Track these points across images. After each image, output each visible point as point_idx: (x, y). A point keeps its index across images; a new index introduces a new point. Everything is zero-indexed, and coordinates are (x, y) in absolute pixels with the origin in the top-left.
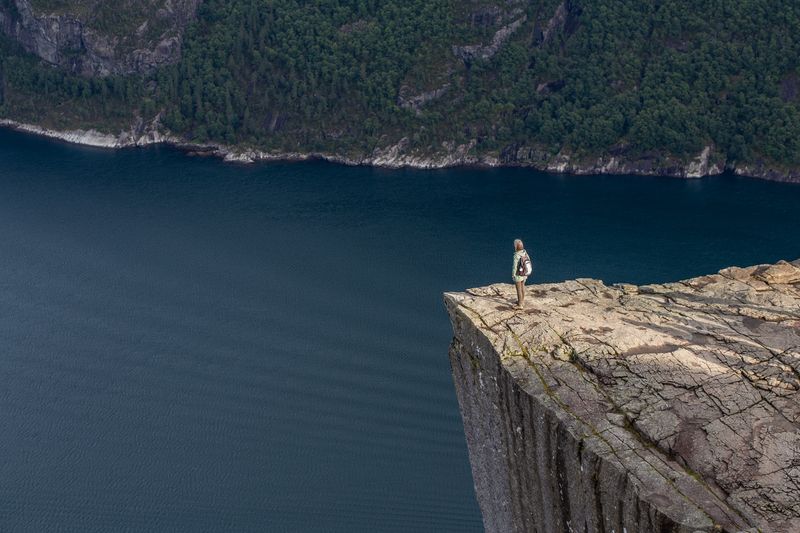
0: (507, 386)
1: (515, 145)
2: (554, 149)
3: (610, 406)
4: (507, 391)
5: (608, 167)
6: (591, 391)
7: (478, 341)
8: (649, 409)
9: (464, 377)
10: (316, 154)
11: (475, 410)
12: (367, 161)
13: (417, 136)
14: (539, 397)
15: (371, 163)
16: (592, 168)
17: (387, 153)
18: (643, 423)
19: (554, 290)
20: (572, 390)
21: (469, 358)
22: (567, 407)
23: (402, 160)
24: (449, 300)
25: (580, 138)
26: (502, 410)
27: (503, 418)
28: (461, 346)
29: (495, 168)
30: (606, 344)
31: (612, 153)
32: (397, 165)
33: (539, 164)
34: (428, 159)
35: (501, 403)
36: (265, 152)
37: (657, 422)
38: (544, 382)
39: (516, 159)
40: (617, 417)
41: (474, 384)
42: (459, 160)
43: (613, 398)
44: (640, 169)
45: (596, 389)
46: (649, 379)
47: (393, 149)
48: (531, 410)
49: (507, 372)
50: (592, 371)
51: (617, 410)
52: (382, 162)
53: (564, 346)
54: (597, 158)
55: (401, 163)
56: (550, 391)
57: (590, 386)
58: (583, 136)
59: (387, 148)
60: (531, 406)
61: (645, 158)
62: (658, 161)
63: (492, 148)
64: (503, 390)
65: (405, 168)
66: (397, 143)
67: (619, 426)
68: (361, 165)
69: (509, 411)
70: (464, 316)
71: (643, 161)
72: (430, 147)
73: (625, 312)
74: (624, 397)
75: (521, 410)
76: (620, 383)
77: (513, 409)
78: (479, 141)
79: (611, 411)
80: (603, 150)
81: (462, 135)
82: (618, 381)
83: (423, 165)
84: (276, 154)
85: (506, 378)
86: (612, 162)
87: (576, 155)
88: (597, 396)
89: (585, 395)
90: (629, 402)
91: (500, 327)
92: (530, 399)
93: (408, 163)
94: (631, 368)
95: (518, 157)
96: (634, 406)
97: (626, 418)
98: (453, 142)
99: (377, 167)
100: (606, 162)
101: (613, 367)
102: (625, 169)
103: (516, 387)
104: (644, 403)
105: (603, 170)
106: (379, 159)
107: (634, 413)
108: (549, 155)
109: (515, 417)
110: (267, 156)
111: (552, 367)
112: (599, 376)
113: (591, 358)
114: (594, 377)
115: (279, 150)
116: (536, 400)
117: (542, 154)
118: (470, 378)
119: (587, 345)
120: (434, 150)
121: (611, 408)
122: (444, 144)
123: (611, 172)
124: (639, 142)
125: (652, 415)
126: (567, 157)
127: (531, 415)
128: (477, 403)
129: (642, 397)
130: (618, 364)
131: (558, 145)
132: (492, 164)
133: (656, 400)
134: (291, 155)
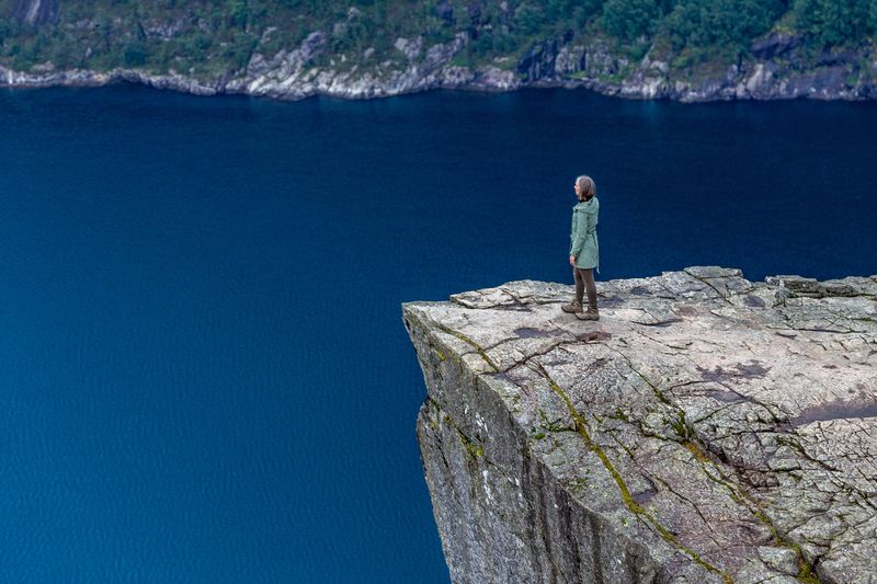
0: (542, 496)
1: (550, 43)
2: (633, 49)
3: (765, 531)
4: (543, 505)
5: (752, 83)
6: (722, 500)
7: (479, 402)
8: (849, 536)
9: (450, 482)
10: (127, 72)
11: (476, 554)
12: (233, 85)
13: (339, 28)
14: (613, 517)
15: (244, 88)
16: (714, 88)
17: (278, 67)
18: (837, 565)
19: (637, 291)
20: (683, 499)
21: (460, 440)
22: (672, 536)
23: (312, 80)
24: (413, 317)
25: (690, 24)
26: (534, 550)
27: (537, 566)
28: (443, 415)
29: (510, 92)
30: (752, 400)
31: (758, 54)
32: (299, 92)
33: (603, 82)
34: (367, 76)
35: (531, 535)
36: (17, 70)
37: (867, 561)
38: (623, 486)
39: (552, 75)
40: (779, 555)
41: (473, 495)
42: (431, 78)
43: (771, 514)
44: (819, 87)
45: (733, 495)
46: (848, 472)
47: (291, 57)
48: (597, 546)
49: (541, 467)
50: (724, 459)
51: (779, 539)
52: (268, 87)
53: (661, 406)
54: (727, 66)
55: (308, 88)
56: (636, 502)
57: (720, 490)
58: (696, 19)
59: (278, 56)
60: (596, 536)
61: (831, 63)
62: (857, 68)
63: (502, 51)
64: (537, 507)
65: (316, 97)
66: (298, 44)
67: (786, 574)
68: (222, 95)
69: (548, 550)
70: (446, 350)
71: (825, 69)
72: (370, 51)
73: (791, 332)
74: (796, 512)
75: (575, 546)
76: (786, 481)
77: (558, 544)
78: (474, 35)
79: (767, 542)
80: (738, 48)
81: (436, 23)
82: (782, 478)
83: (355, 91)
84: (42, 73)
85: (541, 478)
86: (759, 73)
87: (680, 61)
88: (735, 511)
89: (712, 511)
90: (805, 521)
91: (524, 371)
92: (594, 522)
93: (323, 86)
94: (807, 449)
95: (558, 68)
96: (816, 529)
97: (802, 556)
98: (419, 40)
99: (258, 96)
100: (745, 73)
101: (769, 449)
102: (789, 88)
103: (562, 497)
104: (837, 523)
105: (740, 91)
106: (262, 79)
107: (818, 545)
108: (624, 63)
109: (561, 561)
110: (22, 79)
111: (639, 453)
112: (740, 469)
113: (722, 431)
114: (728, 470)
115: (49, 66)
116: (607, 524)
117: (608, 60)
118: (463, 483)
119: (709, 402)
120: (379, 57)
121: (768, 534)
122: (401, 44)
123: (757, 96)
124: (815, 29)
125: (856, 546)
126: (661, 65)
127: (596, 554)
128: (479, 537)
129: (833, 510)
130: (780, 442)
131: (642, 40)
132: (503, 84)
133: (863, 516)
134: (73, 76)
